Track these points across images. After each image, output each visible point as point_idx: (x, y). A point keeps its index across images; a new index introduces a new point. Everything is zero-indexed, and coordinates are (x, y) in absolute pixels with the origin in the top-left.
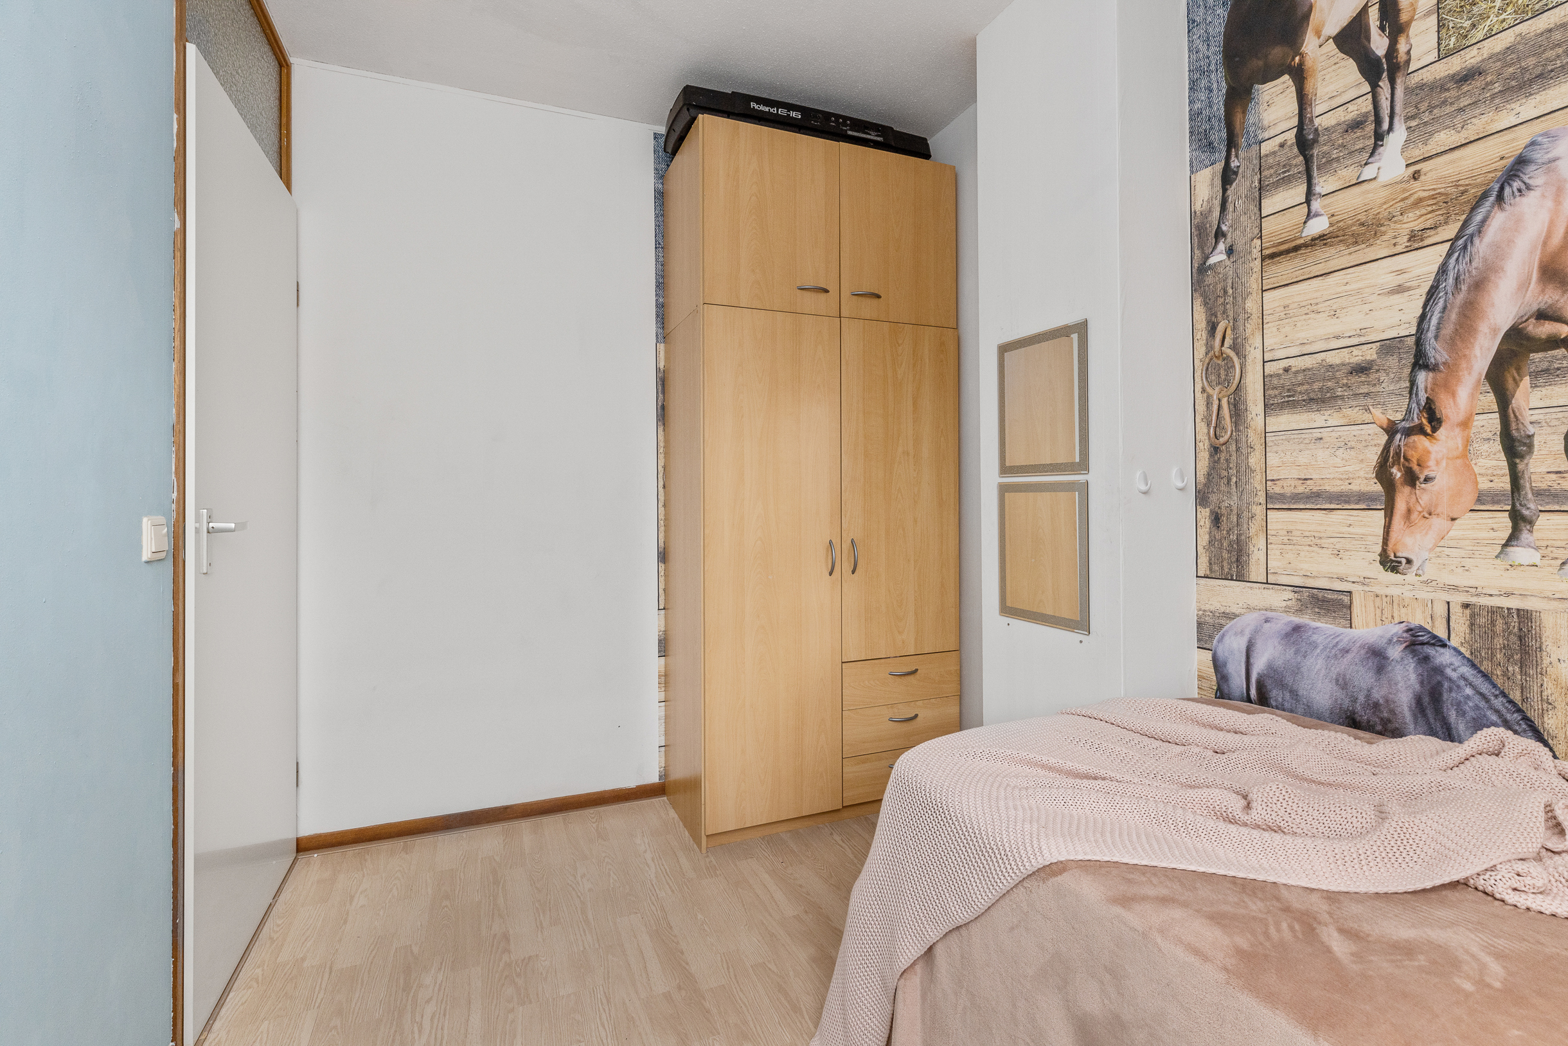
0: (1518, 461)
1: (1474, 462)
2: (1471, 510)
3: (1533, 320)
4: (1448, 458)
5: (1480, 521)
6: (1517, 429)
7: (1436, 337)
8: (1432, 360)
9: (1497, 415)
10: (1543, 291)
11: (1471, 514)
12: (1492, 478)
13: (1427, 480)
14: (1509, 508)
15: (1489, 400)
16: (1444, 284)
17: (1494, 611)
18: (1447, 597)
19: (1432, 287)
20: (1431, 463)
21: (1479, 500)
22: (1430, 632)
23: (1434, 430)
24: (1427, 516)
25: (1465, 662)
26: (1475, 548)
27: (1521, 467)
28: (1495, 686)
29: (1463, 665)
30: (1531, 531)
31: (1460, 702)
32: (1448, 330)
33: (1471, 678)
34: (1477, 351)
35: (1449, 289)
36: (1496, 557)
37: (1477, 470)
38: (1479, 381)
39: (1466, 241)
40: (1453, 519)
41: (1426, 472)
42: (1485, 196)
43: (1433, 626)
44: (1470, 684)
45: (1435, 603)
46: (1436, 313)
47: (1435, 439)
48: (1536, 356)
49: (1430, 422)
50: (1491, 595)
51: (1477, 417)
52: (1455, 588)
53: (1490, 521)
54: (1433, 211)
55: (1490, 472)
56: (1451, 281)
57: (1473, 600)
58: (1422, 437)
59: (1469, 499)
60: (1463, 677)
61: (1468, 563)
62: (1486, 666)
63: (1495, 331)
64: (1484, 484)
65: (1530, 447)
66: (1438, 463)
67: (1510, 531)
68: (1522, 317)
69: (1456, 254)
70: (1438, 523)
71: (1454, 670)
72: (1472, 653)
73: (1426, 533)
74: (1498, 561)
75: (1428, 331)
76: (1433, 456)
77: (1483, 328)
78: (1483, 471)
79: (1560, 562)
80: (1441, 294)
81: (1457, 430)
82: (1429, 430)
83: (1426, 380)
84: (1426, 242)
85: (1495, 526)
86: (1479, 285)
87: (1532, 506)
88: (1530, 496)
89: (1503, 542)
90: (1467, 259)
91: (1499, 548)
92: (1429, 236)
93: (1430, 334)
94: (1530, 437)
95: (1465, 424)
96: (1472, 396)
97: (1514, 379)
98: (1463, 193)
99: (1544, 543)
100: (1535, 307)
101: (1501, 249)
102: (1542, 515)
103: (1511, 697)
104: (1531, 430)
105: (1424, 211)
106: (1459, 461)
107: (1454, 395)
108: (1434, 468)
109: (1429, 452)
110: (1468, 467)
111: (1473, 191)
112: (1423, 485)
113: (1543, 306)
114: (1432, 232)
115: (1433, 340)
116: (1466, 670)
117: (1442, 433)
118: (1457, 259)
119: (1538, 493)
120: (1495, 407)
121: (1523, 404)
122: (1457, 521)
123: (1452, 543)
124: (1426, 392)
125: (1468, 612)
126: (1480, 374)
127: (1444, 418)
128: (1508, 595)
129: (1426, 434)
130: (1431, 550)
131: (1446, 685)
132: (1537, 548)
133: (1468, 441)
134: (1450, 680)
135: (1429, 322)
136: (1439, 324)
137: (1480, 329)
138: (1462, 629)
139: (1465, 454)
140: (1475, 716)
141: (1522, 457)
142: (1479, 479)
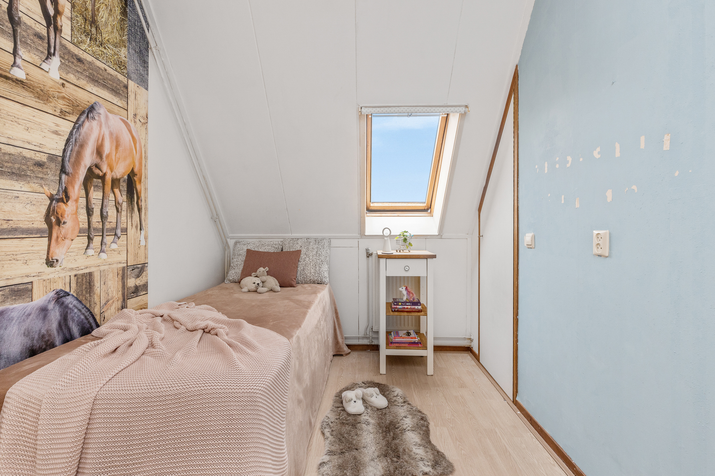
0: (90, 217)
1: (78, 216)
2: (78, 236)
3: (94, 166)
4: (71, 214)
5: (80, 240)
6: (90, 205)
7: (69, 161)
8: (67, 170)
9: (85, 199)
10: (97, 158)
11: (78, 238)
12: (83, 223)
13: (64, 223)
14: (87, 235)
15: (83, 192)
16: (72, 140)
17: (83, 275)
18: (69, 273)
19: (68, 138)
20: (66, 216)
21: (80, 232)
22: (64, 291)
23: (67, 201)
24: (64, 239)
25: (75, 299)
26: (78, 251)
27: (90, 219)
28: (83, 304)
29: (75, 300)
30: (92, 243)
31: (73, 316)
32: (73, 160)
33: (77, 305)
34: (81, 172)
35: (74, 143)
36: (84, 254)
37: (79, 219)
38: (81, 184)
39: (79, 126)
40: (72, 240)
41: (64, 220)
42: (83, 112)
43: (65, 288)
44: (76, 307)
45: (66, 278)
46: (69, 151)
47: (67, 205)
48: (95, 180)
49: (66, 197)
50: (82, 269)
51: (80, 199)
52: (72, 269)
53: (82, 240)
54: (68, 106)
55: (83, 221)
56: (74, 139)
57: (78, 273)
58: (63, 204)
59: (76, 232)
60: (74, 306)
61: (76, 258)
62: (80, 298)
63: (85, 166)
64: (81, 226)
65: (93, 212)
66: (68, 216)
67: (87, 243)
68: (92, 164)
69: (76, 130)
70: (67, 242)
71: (72, 304)
72: (77, 294)
73: (63, 247)
74: (84, 256)
75: (66, 157)
76: (66, 213)
77: (83, 164)
78: (81, 220)
79: (98, 253)
80: (71, 143)
81: (74, 203)
82: (65, 201)
83: (65, 179)
84: (67, 118)
85: (84, 242)
86: (82, 146)
87: (93, 234)
88: (92, 230)
89: (86, 248)
90: (79, 134)
91: (84, 250)
92: (67, 116)
93: (67, 159)
94: (93, 209)
95: (77, 201)
96: (79, 190)
97: (90, 187)
98: (78, 106)
99: (95, 247)
100: (95, 163)
101: (88, 136)
102: (95, 237)
103: (87, 306)
104: (93, 206)
105: (65, 103)
106: (74, 216)
107: (74, 187)
108: (66, 218)
109: (65, 211)
110: (77, 218)
111: (81, 107)
112: (63, 225)
113: (97, 163)
114: (68, 115)
115: (68, 162)
116: (75, 302)
117: (69, 203)
118: (76, 132)
119: (94, 229)
120: (85, 196)
121: (92, 196)
122: (73, 241)
123: (72, 250)
124: (65, 184)
125: (76, 278)
126: (81, 181)
127: (70, 197)
128: (87, 268)
129: (64, 203)
130: (65, 254)
131: (69, 312)
132: (93, 249)
133: (77, 208)
134: (70, 309)
135: (67, 154)
136: (70, 156)
137: (82, 164)
138: (74, 286)
139: (76, 213)
140: (77, 320)
141: (91, 216)
142: (80, 223)
